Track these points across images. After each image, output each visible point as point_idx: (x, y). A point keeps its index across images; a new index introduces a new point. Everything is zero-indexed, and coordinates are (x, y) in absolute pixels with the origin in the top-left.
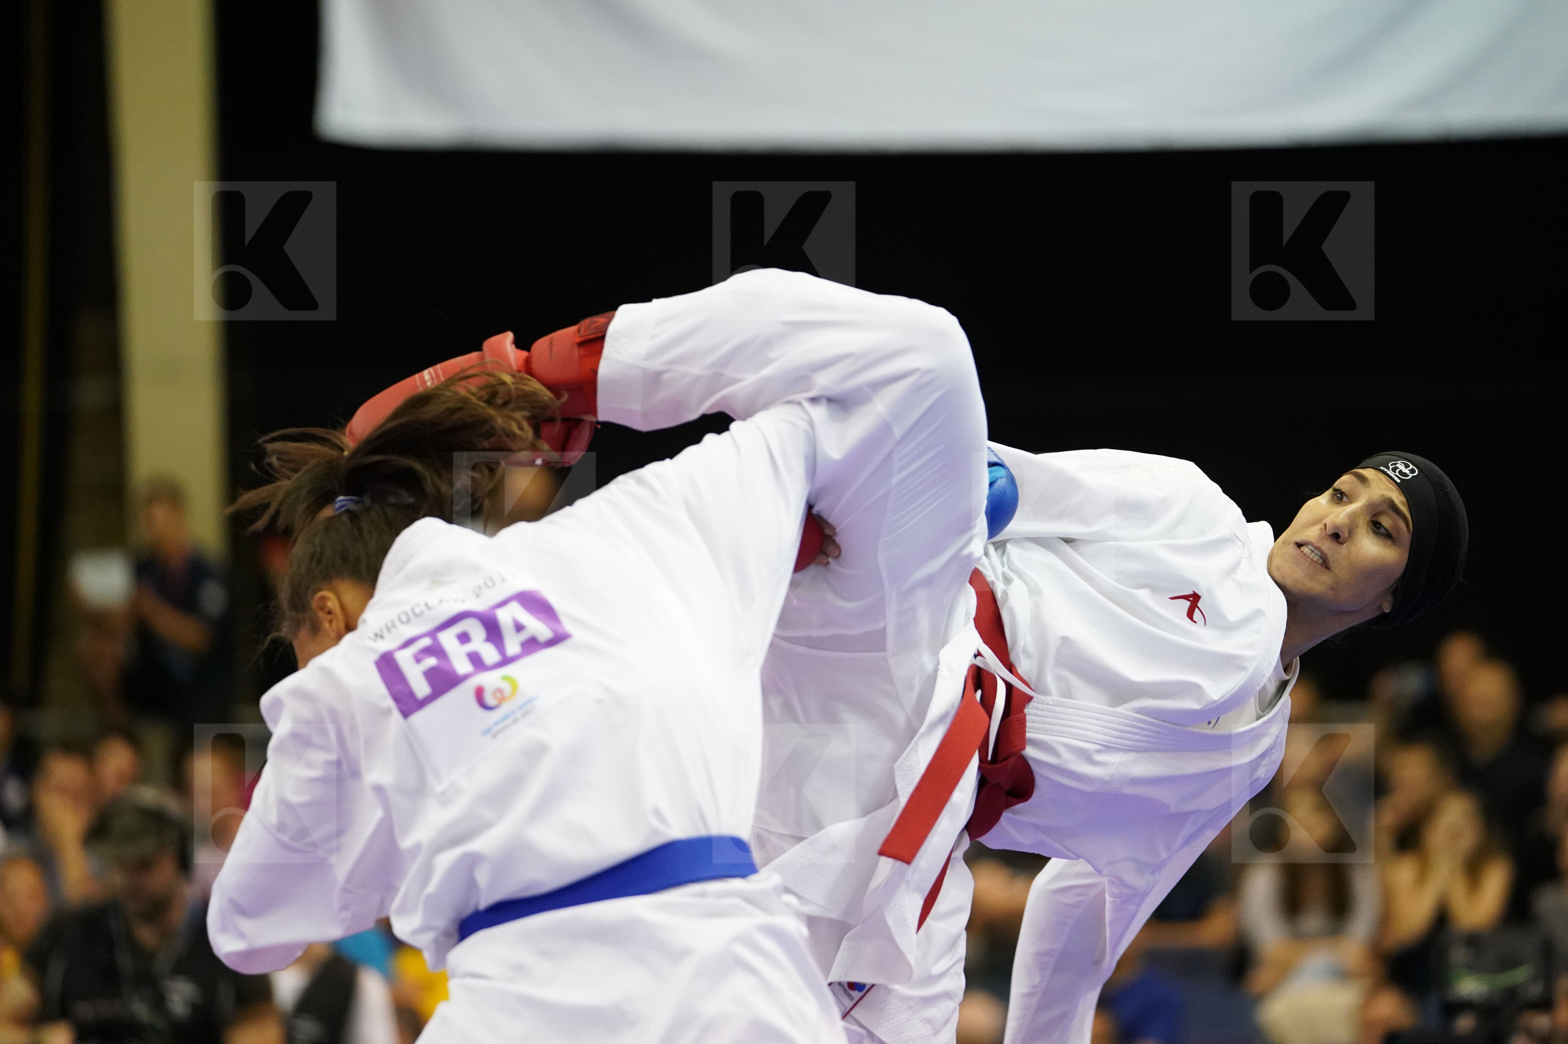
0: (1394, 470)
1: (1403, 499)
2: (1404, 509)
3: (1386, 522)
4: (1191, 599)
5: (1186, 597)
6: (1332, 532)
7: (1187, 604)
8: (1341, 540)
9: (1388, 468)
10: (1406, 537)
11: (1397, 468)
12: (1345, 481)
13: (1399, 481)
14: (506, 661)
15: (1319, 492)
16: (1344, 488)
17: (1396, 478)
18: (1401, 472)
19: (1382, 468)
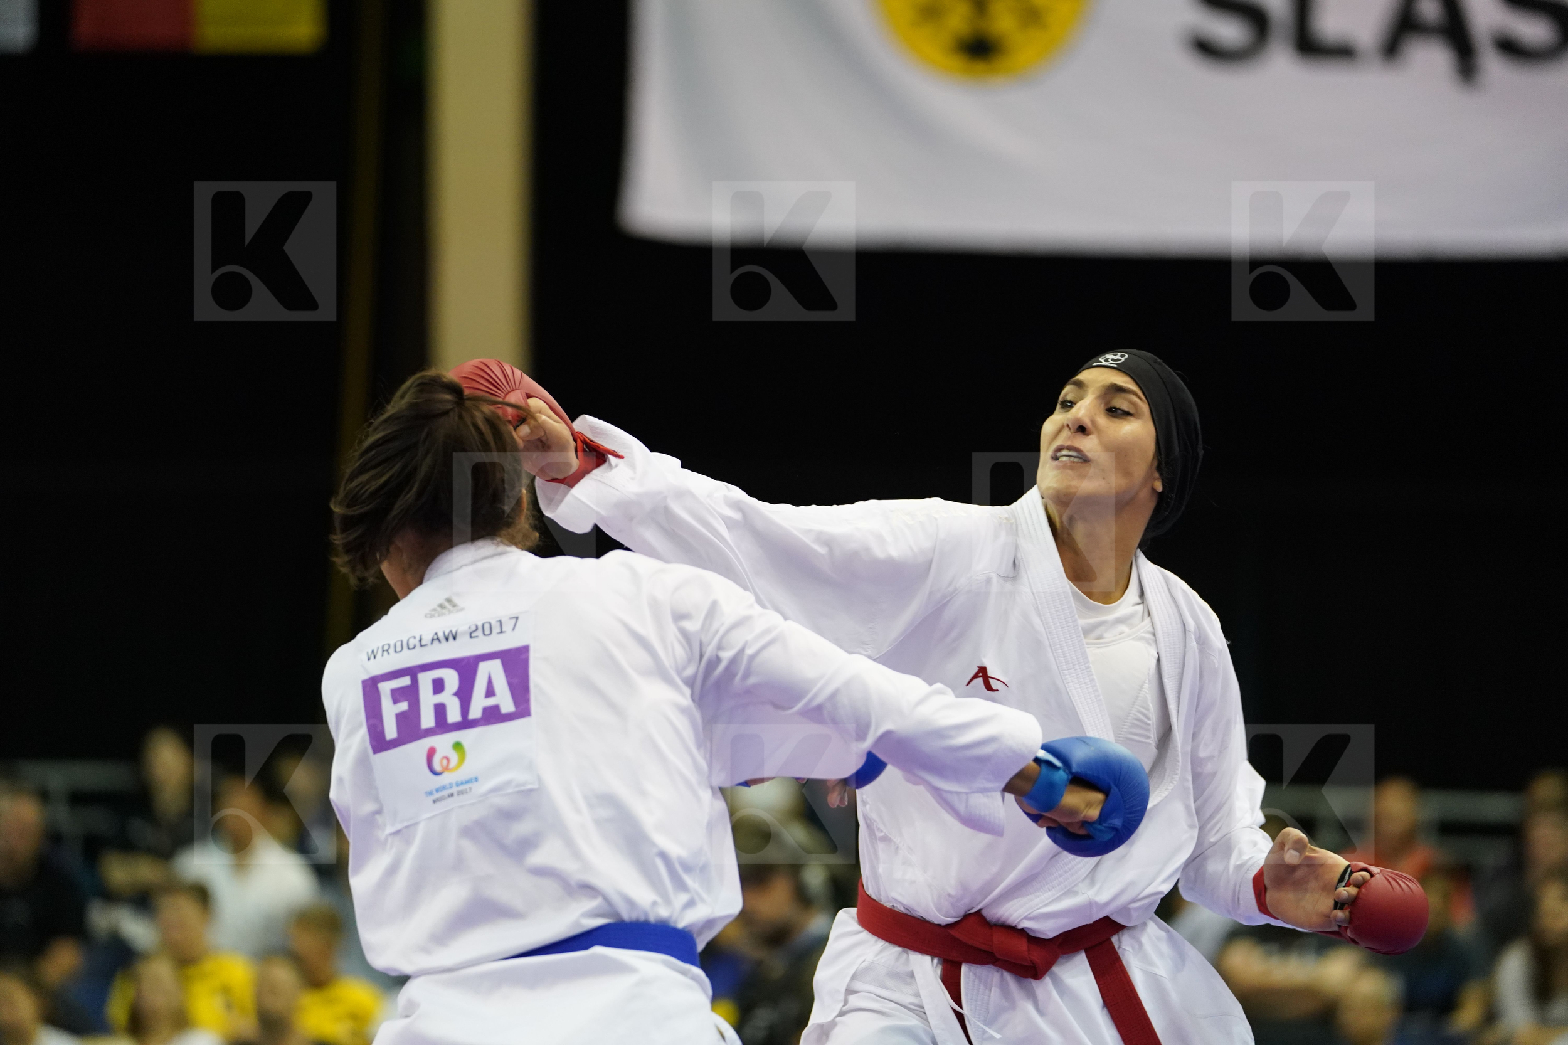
0: (1107, 360)
1: (1128, 379)
2: (1132, 386)
3: (1121, 403)
4: (981, 674)
5: (975, 676)
6: (1076, 427)
7: (980, 681)
8: (1087, 432)
9: (1101, 362)
10: (1144, 407)
11: (1108, 359)
12: (1068, 392)
13: (1115, 366)
14: (466, 724)
15: (1051, 412)
16: (1069, 398)
17: (1112, 365)
18: (1113, 360)
19: (1095, 364)
